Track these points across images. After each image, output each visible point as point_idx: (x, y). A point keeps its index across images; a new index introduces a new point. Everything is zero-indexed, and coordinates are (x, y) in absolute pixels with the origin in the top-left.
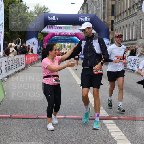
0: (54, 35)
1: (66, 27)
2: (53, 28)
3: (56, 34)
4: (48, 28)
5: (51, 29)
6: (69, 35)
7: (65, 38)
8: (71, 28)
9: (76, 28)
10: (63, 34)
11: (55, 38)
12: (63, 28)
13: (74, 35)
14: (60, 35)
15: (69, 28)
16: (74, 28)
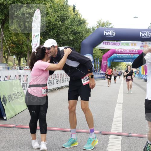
0: (114, 52)
1: (124, 43)
2: (110, 44)
3: (117, 51)
5: (107, 45)
6: (131, 52)
7: (128, 56)
8: (130, 44)
9: (135, 44)
10: (124, 51)
11: (117, 56)
12: (121, 44)
13: (137, 52)
14: (121, 52)
15: (127, 44)
16: (133, 45)
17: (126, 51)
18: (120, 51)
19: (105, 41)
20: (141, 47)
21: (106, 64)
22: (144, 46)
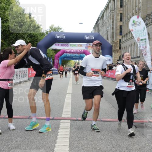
0: (64, 52)
1: (72, 44)
2: (61, 45)
3: (67, 51)
4: (56, 46)
5: (59, 46)
6: (78, 52)
7: (76, 55)
8: (77, 46)
9: (81, 45)
10: (72, 51)
11: (67, 55)
12: (69, 45)
13: (83, 52)
15: (75, 45)
16: (80, 46)
17: (74, 51)
18: (69, 51)
19: (56, 43)
20: (86, 47)
21: (57, 62)
22: (88, 47)
